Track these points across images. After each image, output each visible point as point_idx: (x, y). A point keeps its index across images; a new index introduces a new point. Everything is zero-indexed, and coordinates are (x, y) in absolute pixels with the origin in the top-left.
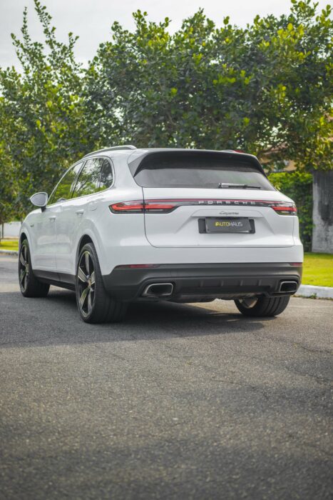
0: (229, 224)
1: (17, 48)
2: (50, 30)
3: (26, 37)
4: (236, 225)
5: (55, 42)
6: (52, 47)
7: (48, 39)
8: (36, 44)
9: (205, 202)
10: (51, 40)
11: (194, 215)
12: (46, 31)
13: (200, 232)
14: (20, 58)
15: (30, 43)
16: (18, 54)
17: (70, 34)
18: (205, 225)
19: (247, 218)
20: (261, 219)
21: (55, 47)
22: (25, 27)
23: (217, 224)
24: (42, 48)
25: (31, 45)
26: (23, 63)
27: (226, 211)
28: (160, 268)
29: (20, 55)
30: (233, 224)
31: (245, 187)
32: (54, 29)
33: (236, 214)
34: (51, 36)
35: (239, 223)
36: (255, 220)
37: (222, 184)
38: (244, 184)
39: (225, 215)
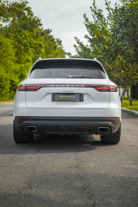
0: (68, 97)
1: (92, 13)
2: (108, 3)
3: (95, 7)
4: (71, 97)
5: (110, 8)
6: (109, 11)
7: (107, 7)
8: (99, 10)
9: (55, 85)
10: (108, 7)
11: (49, 92)
12: (106, 4)
13: (52, 101)
14: (94, 17)
15: (97, 10)
16: (93, 15)
17: (116, 4)
18: (55, 97)
19: (79, 93)
20: (87, 94)
21: (110, 10)
22: (94, 3)
23: (60, 97)
24: (102, 11)
25: (97, 11)
26: (95, 19)
27: (66, 90)
28: (31, 118)
29: (94, 16)
30: (70, 97)
32: (110, 2)
33: (72, 91)
34: (108, 6)
35: (73, 96)
36: (84, 95)
37: (69, 76)
38: (82, 76)
39: (65, 92)
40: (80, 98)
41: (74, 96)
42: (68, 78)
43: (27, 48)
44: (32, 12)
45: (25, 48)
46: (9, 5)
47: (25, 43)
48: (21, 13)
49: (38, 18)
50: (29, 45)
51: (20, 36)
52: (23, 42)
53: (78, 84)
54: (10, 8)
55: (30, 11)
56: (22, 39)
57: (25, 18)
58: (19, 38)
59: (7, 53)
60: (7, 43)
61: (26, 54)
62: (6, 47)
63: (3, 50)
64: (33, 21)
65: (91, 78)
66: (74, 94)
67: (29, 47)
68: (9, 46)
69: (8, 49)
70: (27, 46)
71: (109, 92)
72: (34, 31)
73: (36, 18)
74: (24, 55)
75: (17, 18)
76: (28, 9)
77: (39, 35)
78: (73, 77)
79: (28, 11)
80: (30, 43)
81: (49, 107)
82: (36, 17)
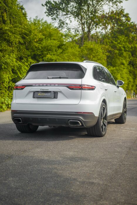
4: (47, 95)
13: (33, 98)
18: (36, 95)
20: (60, 92)
23: (39, 94)
28: (18, 112)
31: (60, 78)
33: (47, 90)
36: (58, 92)
37: (48, 77)
38: (59, 77)
39: (42, 91)
40: (55, 95)
41: (49, 94)
42: (48, 78)
43: (121, 52)
44: (129, 18)
45: (119, 52)
46: (108, 14)
47: (120, 47)
48: (119, 20)
49: (134, 23)
50: (123, 49)
51: (116, 41)
52: (118, 47)
53: (53, 84)
54: (109, 16)
55: (128, 17)
56: (117, 44)
57: (122, 24)
58: (114, 44)
59: (96, 58)
60: (98, 49)
61: (121, 58)
62: (96, 53)
63: (93, 56)
64: (129, 27)
65: (67, 78)
66: (50, 92)
67: (123, 51)
68: (99, 52)
69: (98, 54)
70: (122, 50)
71: (81, 91)
72: (130, 35)
73: (133, 24)
74: (119, 59)
75: (116, 25)
76: (126, 16)
77: (135, 39)
78: (53, 78)
79: (126, 17)
80: (124, 47)
81: (29, 103)
82: (132, 22)
